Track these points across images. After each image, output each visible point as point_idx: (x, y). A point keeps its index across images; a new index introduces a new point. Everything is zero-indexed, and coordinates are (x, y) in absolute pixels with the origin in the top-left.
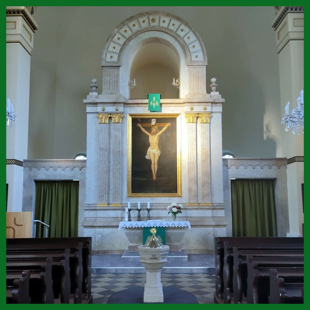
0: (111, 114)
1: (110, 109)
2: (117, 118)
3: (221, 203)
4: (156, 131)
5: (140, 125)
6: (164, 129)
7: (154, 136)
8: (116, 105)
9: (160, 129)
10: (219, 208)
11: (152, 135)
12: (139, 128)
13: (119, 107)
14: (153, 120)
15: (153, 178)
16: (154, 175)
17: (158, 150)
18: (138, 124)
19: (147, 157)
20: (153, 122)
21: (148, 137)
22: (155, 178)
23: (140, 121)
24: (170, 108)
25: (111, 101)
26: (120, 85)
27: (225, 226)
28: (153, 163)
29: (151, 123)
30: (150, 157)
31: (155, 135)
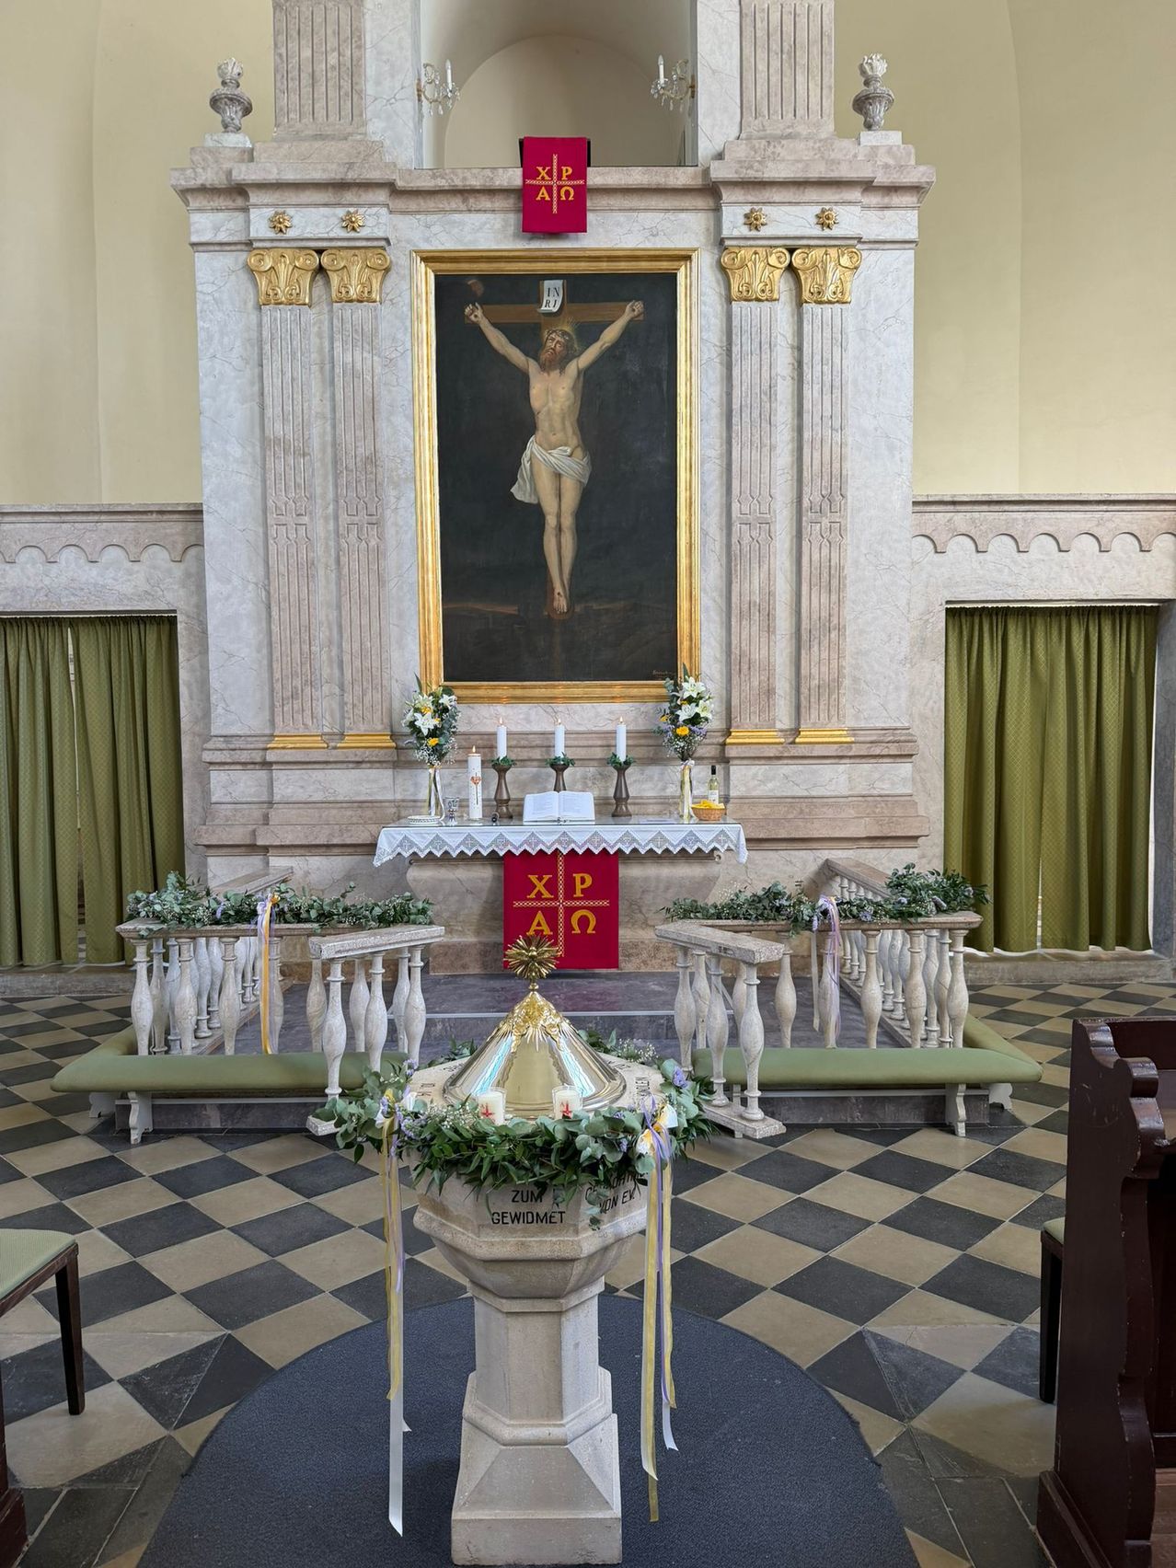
0: (320, 252)
1: (314, 221)
2: (355, 270)
3: (899, 725)
4: (568, 346)
5: (479, 313)
6: (610, 335)
7: (555, 374)
8: (349, 196)
9: (588, 334)
10: (885, 752)
11: (545, 367)
12: (476, 328)
13: (361, 210)
14: (547, 284)
15: (556, 604)
16: (558, 588)
17: (579, 452)
18: (467, 310)
19: (520, 492)
20: (552, 300)
21: (524, 380)
22: (561, 603)
23: (479, 289)
24: (642, 215)
25: (317, 175)
26: (370, 89)
27: (911, 843)
28: (551, 521)
29: (539, 301)
30: (535, 490)
31: (562, 369)
